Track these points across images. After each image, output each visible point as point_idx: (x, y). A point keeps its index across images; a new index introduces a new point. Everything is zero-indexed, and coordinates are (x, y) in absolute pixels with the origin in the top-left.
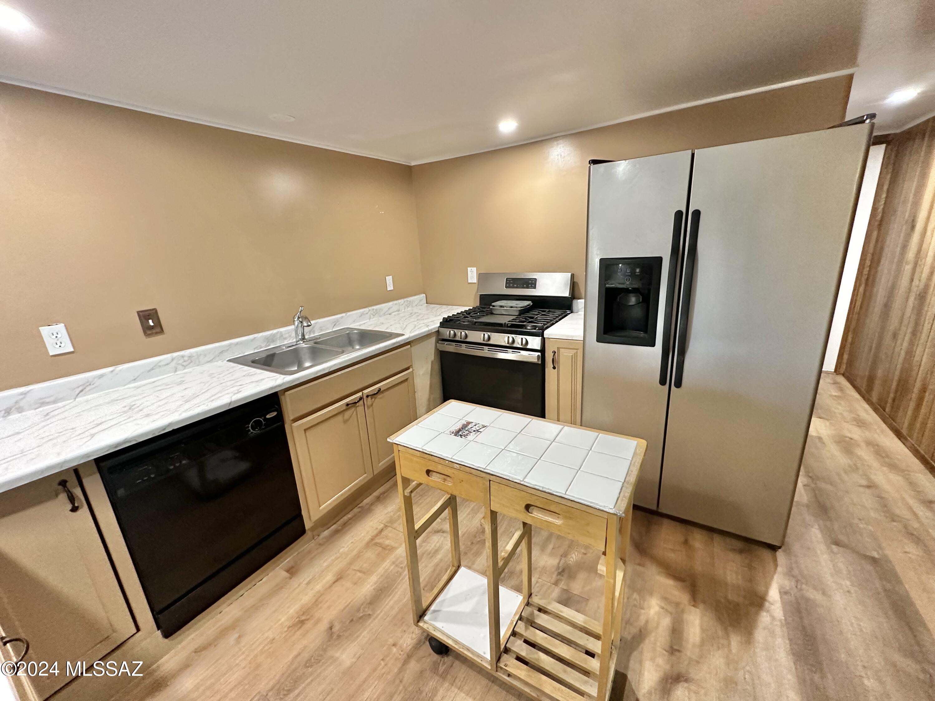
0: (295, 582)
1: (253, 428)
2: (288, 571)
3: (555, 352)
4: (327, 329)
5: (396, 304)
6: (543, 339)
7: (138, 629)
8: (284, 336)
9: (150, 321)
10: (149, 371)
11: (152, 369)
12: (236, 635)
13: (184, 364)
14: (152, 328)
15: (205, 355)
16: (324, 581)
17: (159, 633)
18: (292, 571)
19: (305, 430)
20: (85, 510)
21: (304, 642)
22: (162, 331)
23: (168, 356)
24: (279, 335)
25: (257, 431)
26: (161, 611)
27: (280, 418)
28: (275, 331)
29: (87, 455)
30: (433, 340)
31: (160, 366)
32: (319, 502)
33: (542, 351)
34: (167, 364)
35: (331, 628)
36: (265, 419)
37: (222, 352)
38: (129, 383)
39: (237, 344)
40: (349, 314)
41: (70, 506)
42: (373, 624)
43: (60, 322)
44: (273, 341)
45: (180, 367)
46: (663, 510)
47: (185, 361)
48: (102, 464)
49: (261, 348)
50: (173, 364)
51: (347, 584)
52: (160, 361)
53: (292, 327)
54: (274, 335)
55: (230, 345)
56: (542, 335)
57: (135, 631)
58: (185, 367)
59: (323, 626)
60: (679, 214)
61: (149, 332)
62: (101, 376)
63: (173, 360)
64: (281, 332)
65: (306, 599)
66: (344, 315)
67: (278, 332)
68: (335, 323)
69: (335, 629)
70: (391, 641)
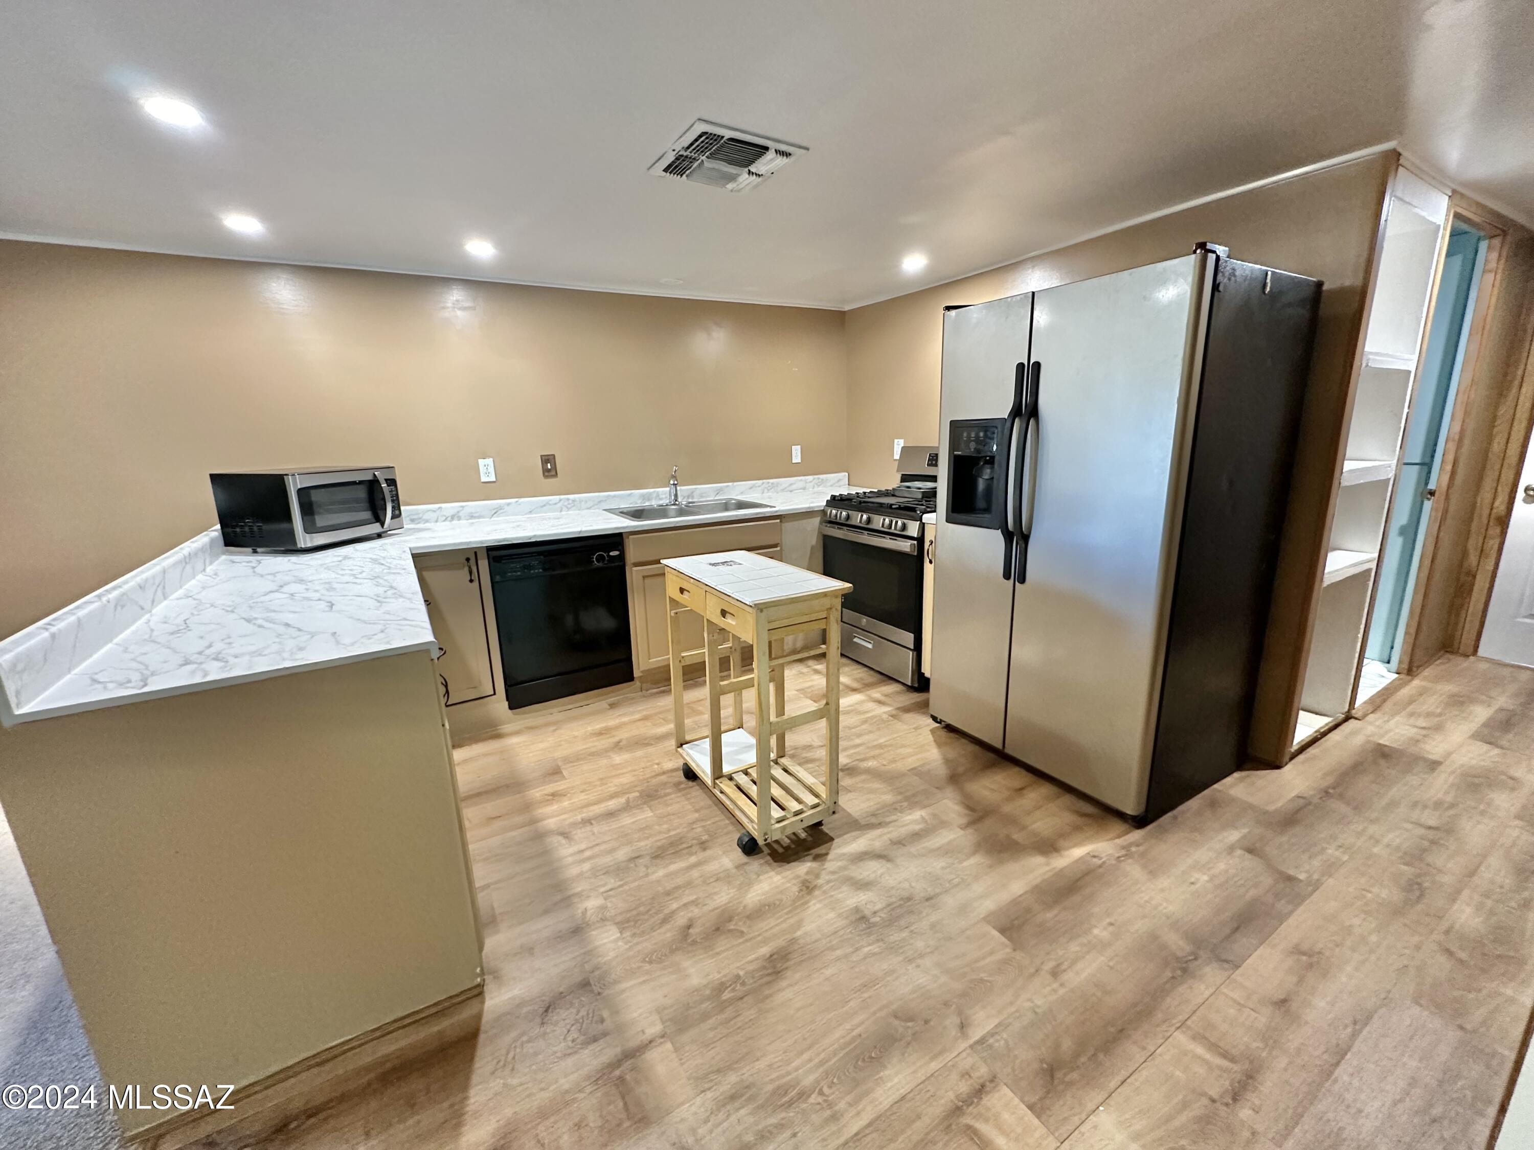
0: (611, 712)
1: (598, 561)
2: (609, 705)
3: (932, 542)
4: (709, 496)
5: (801, 480)
6: (922, 525)
7: (495, 694)
8: (661, 497)
9: (549, 465)
10: (542, 507)
11: (544, 506)
12: (554, 728)
13: (569, 506)
14: (549, 471)
15: (586, 502)
16: (633, 717)
17: (507, 703)
18: (612, 706)
19: (644, 577)
20: (476, 583)
21: (596, 743)
22: (556, 475)
23: (558, 497)
24: (655, 495)
25: (600, 564)
26: (511, 686)
27: (622, 558)
28: (652, 490)
29: (481, 542)
30: (817, 521)
31: (550, 504)
32: (649, 655)
33: (921, 540)
34: (556, 504)
35: (619, 742)
36: (609, 556)
37: (600, 502)
38: (526, 514)
39: (614, 496)
40: (735, 484)
41: (469, 579)
42: (651, 750)
43: (489, 457)
44: (649, 500)
45: (564, 509)
46: (1009, 750)
47: (569, 504)
48: (490, 553)
49: (636, 504)
50: (559, 505)
51: (648, 723)
52: (550, 500)
53: (668, 489)
54: (651, 494)
55: (609, 496)
56: (921, 520)
57: (492, 693)
58: (569, 509)
59: (616, 739)
60: (1020, 367)
61: (546, 474)
62: (509, 504)
63: (560, 500)
64: (658, 492)
65: (611, 723)
66: (730, 484)
67: (654, 492)
68: (719, 491)
69: (621, 744)
70: (657, 761)
